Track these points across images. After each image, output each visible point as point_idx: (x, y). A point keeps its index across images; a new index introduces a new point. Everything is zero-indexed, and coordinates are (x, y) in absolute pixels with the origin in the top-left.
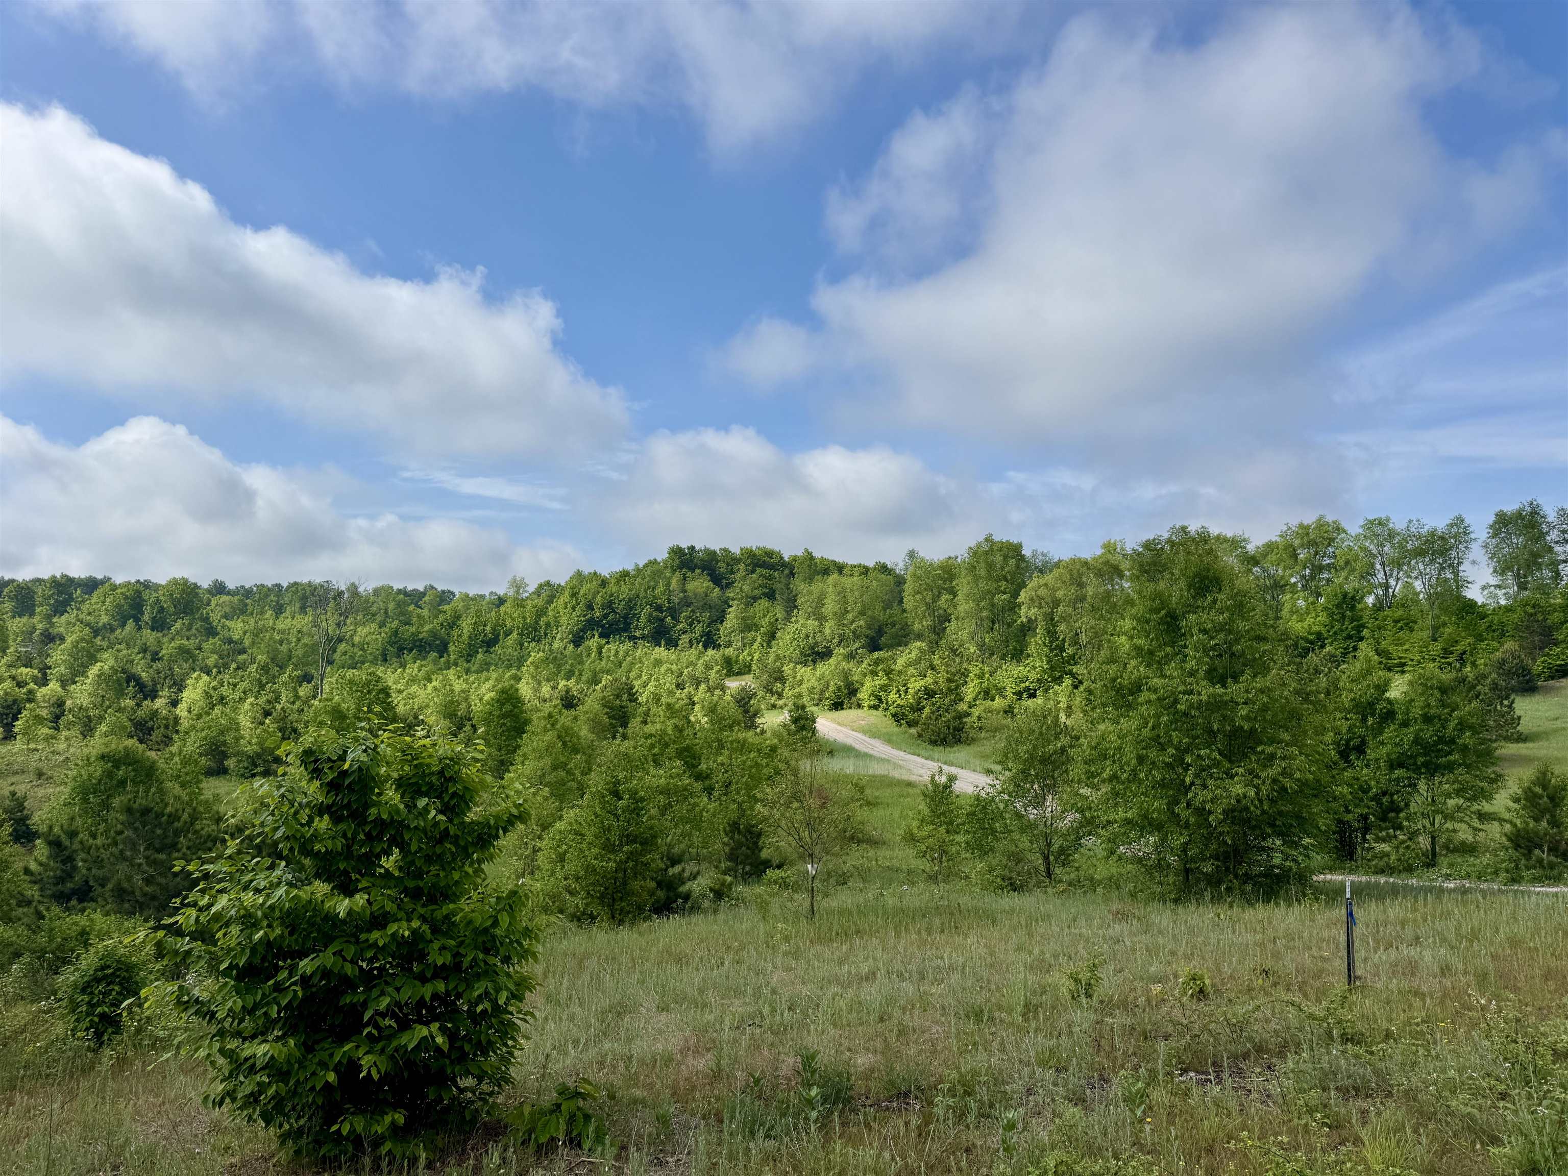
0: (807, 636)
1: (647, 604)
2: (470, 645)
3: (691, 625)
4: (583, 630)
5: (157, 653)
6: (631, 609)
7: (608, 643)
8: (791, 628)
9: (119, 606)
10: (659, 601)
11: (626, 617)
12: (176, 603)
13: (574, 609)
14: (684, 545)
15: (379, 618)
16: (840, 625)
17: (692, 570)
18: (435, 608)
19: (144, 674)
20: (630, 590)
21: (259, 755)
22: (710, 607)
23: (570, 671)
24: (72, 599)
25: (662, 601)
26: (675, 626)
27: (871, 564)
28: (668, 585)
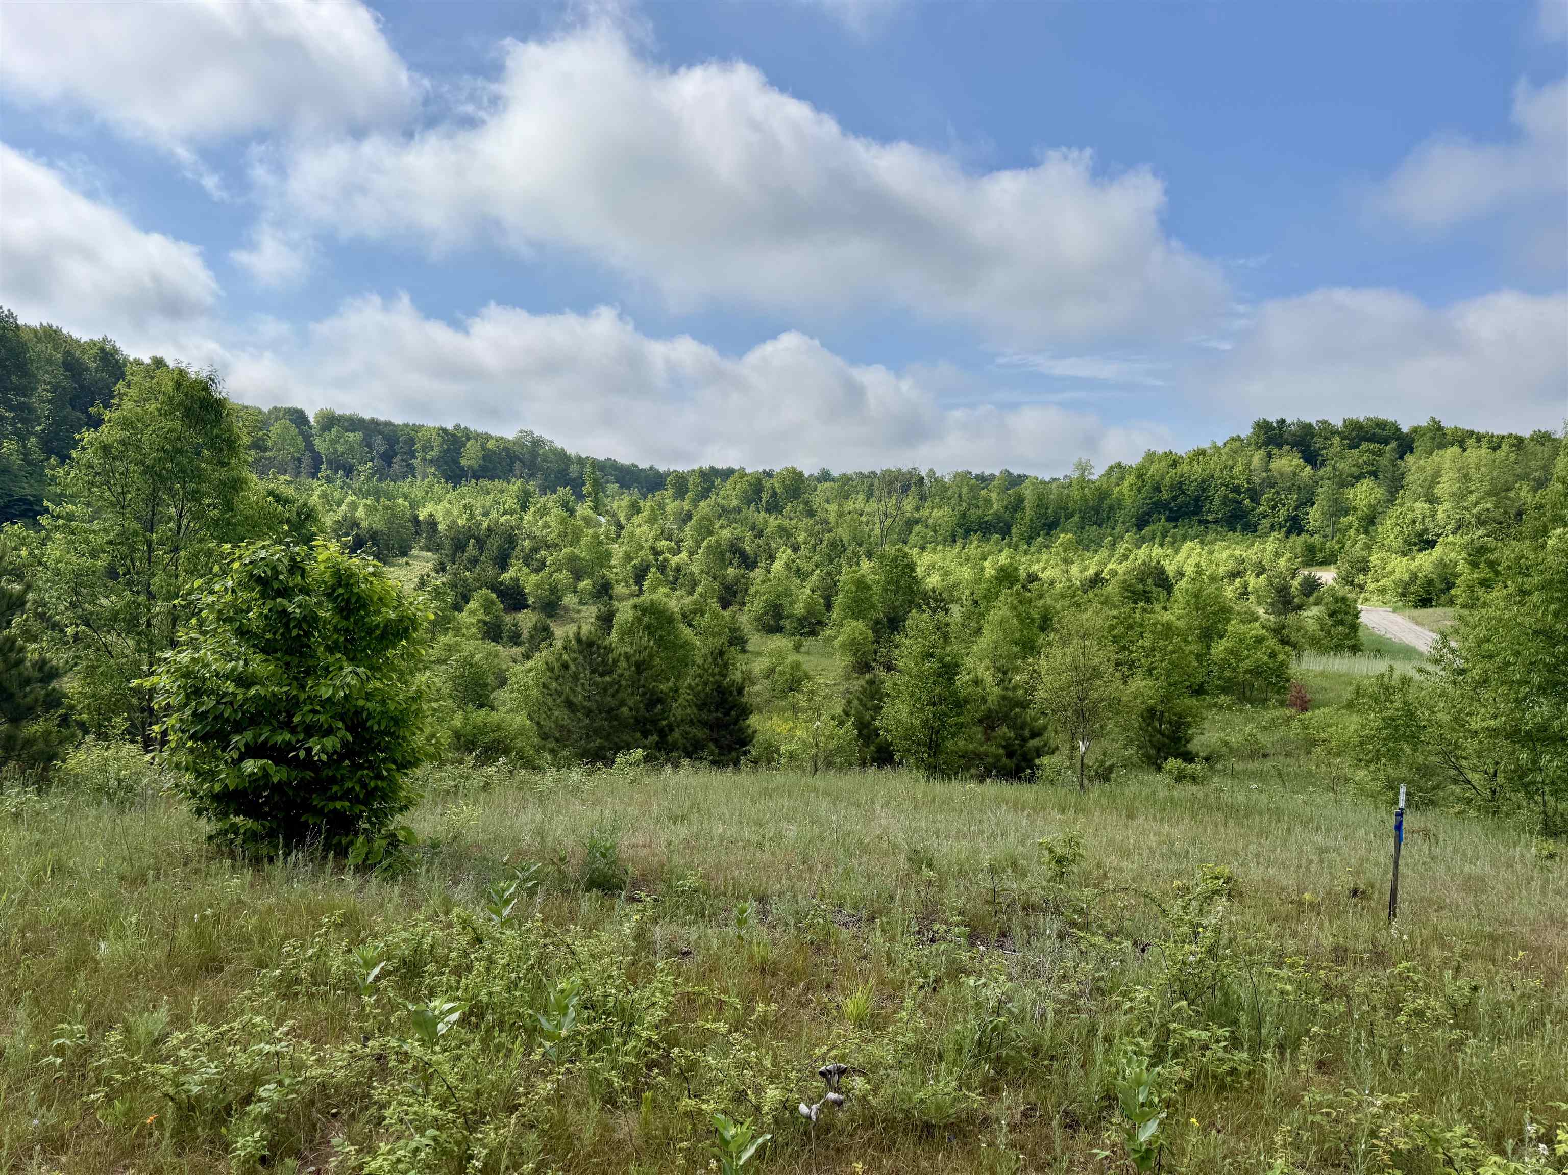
0: (1414, 522)
1: (1222, 484)
2: (1031, 528)
3: (1274, 508)
4: (1149, 514)
5: (762, 531)
6: (1204, 490)
7: (1175, 527)
8: (1395, 511)
9: (745, 492)
10: (1237, 482)
11: (1197, 499)
12: (787, 489)
13: (1139, 491)
14: (1273, 419)
15: (953, 502)
16: (1458, 507)
17: (1280, 446)
18: (1004, 492)
19: (748, 548)
20: (1203, 470)
21: (805, 618)
22: (1299, 488)
23: (1124, 555)
24: (713, 486)
25: (1241, 481)
26: (1254, 509)
27: (1526, 433)
28: (1249, 464)
